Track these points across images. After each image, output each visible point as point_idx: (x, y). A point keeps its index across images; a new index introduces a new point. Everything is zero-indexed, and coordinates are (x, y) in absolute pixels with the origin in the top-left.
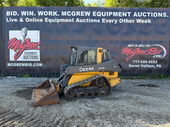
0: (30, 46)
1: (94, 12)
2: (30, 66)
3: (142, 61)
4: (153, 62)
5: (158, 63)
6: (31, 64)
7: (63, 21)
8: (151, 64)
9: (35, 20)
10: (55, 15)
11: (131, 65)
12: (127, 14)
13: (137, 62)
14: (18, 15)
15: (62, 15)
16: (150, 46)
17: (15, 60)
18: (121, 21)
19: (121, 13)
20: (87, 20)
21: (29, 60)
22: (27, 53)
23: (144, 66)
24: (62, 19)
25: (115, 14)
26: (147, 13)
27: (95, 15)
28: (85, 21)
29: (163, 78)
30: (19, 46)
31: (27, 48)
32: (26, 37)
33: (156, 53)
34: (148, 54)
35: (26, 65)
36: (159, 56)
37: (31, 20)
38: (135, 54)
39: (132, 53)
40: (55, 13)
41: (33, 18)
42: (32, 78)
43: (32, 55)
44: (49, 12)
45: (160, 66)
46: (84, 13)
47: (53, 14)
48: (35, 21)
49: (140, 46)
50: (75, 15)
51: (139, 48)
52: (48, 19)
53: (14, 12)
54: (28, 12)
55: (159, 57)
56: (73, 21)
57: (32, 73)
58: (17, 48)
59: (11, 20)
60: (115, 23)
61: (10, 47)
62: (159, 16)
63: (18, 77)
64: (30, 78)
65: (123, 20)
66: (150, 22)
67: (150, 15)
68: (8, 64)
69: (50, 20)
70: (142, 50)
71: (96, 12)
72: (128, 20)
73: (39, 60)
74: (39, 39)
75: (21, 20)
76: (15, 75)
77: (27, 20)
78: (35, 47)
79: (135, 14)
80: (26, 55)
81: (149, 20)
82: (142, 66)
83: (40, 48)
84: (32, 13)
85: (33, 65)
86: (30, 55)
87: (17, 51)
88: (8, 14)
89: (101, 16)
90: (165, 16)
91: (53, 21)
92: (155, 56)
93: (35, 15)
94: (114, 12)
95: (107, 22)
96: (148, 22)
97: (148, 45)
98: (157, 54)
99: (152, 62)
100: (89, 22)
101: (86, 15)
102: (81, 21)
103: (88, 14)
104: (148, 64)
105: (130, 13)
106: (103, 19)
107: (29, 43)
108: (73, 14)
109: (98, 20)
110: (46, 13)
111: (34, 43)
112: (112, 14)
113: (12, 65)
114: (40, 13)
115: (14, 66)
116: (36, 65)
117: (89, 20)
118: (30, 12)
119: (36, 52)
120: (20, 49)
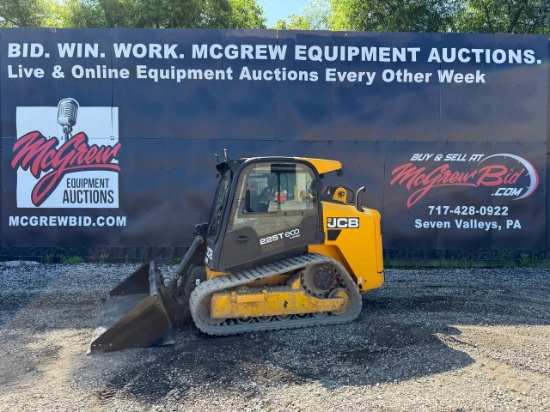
0: (87, 158)
1: (298, 48)
2: (85, 224)
3: (458, 207)
4: (495, 211)
5: (512, 215)
6: (89, 218)
7: (195, 77)
8: (487, 218)
9: (104, 71)
10: (170, 55)
11: (422, 223)
12: (409, 55)
13: (443, 210)
14: (47, 55)
15: (194, 56)
16: (482, 158)
17: (34, 206)
18: (389, 76)
19: (389, 49)
20: (277, 72)
21: (84, 205)
22: (76, 183)
23: (466, 225)
24: (194, 71)
25: (368, 54)
26: (473, 50)
27: (301, 55)
28: (268, 75)
29: (528, 266)
30: (49, 159)
31: (75, 163)
32: (71, 130)
33: (505, 182)
35: (73, 221)
36: (515, 192)
37: (90, 73)
38: (436, 183)
39: (425, 182)
40: (170, 51)
41: (98, 67)
42: (92, 266)
43: (93, 189)
44: (152, 46)
45: (518, 225)
46: (267, 50)
47: (162, 52)
48: (105, 76)
49: (450, 157)
50: (236, 56)
51: (447, 166)
52: (147, 70)
53: (33, 46)
54: (80, 46)
55: (514, 196)
56: (230, 78)
57: (90, 251)
58: (43, 166)
59: (24, 73)
60: (369, 84)
61: (19, 163)
62: (511, 61)
63: (44, 262)
64: (85, 265)
65: (395, 72)
66: (483, 81)
67: (483, 56)
68: (11, 218)
69: (153, 74)
70: (458, 173)
71: (305, 47)
72: (410, 75)
73: (116, 205)
74: (117, 136)
75: (58, 73)
76: (33, 254)
77: (78, 72)
78: (101, 162)
79: (434, 55)
80: (73, 189)
81: (478, 72)
82: (459, 226)
83: (119, 165)
84: (92, 50)
85: (94, 220)
86: (87, 187)
87: (43, 174)
88: (14, 53)
89: (321, 60)
90: (529, 60)
91: (162, 77)
92: (502, 192)
93: (103, 55)
94: (364, 46)
95: (342, 79)
96: (475, 80)
97: (477, 156)
98: (508, 186)
99: (490, 210)
100: (284, 79)
101: (273, 57)
102: (257, 75)
103: (279, 52)
104: (478, 217)
105: (418, 49)
106: (328, 70)
107: (82, 149)
108: (231, 52)
109: (311, 74)
110: (140, 51)
111: (99, 149)
112: (357, 53)
113: (25, 221)
114: (121, 50)
115: (31, 224)
116: (105, 221)
117: (284, 73)
118: (88, 46)
119: (107, 180)
120: (52, 170)
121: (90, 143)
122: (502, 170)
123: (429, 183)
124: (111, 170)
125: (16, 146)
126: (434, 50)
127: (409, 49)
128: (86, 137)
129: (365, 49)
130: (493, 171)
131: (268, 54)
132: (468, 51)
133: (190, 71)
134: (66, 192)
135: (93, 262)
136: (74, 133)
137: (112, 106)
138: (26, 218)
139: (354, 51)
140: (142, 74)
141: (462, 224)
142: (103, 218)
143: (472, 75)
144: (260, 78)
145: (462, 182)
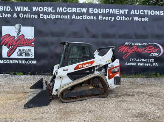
0: (24, 43)
1: (90, 9)
2: (24, 63)
3: (139, 59)
4: (150, 60)
5: (155, 62)
6: (25, 61)
7: (58, 18)
8: (147, 62)
9: (30, 15)
10: (50, 11)
11: (128, 64)
12: (125, 12)
13: (134, 60)
14: (12, 10)
15: (58, 11)
16: (147, 44)
17: (8, 57)
18: (118, 18)
19: (118, 10)
20: (84, 16)
21: (23, 57)
23: (141, 65)
24: (58, 16)
27: (91, 11)
28: (81, 17)
29: (159, 77)
31: (21, 44)
32: (19, 34)
33: (153, 51)
34: (145, 52)
35: (20, 62)
36: (156, 54)
37: (25, 16)
38: (132, 52)
39: (129, 51)
40: (50, 9)
41: (28, 14)
43: (26, 52)
44: (44, 8)
45: (157, 64)
46: (81, 9)
47: (48, 10)
48: (30, 17)
49: (137, 44)
50: (71, 11)
51: (136, 46)
52: (43, 15)
53: (7, 7)
54: (22, 7)
55: (156, 56)
56: (69, 18)
57: (25, 71)
59: (4, 15)
60: (112, 21)
61: (3, 44)
62: (156, 14)
63: (11, 74)
64: (24, 75)
65: (120, 17)
66: (147, 20)
67: (147, 12)
68: (1, 61)
69: (45, 16)
70: (139, 48)
71: (92, 9)
72: (125, 18)
74: (34, 36)
75: (15, 16)
76: (8, 72)
77: (21, 16)
78: (29, 44)
79: (132, 12)
80: (20, 52)
82: (139, 65)
83: (34, 45)
84: (26, 9)
85: (26, 62)
87: (10, 47)
88: (1, 9)
89: (97, 13)
90: (162, 14)
91: (48, 18)
92: (152, 54)
93: (29, 10)
95: (104, 19)
96: (145, 20)
97: (145, 43)
98: (154, 53)
99: (148, 60)
100: (86, 18)
101: (83, 12)
103: (84, 10)
104: (145, 62)
105: (128, 10)
106: (100, 16)
107: (23, 40)
108: (69, 10)
109: (94, 17)
110: (41, 9)
111: (28, 40)
112: (109, 11)
113: (5, 62)
114: (35, 9)
115: (7, 63)
116: (30, 62)
117: (86, 17)
118: (24, 8)
119: (30, 49)
120: (13, 46)
121: (25, 38)
122: (152, 48)
123: (130, 51)
124: (32, 46)
125: (2, 39)
126: (133, 11)
127: (125, 10)
128: (24, 36)
129: (111, 10)
130: (150, 48)
131: (81, 11)
132: (143, 11)
133: (56, 16)
134: (18, 53)
135: (26, 74)
137: (32, 26)
138: (5, 61)
139: (108, 10)
140: (42, 17)
141: (140, 64)
142: (29, 61)
143: (144, 18)
144: (78, 18)
145: (140, 51)
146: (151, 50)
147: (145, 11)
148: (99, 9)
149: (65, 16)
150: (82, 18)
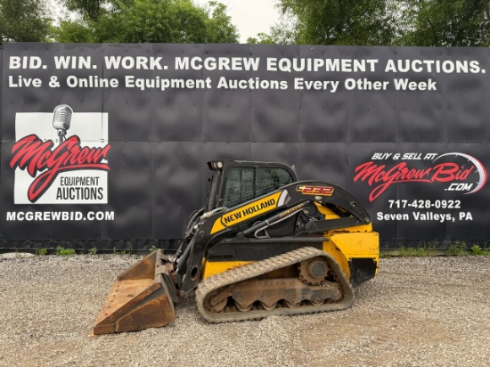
0: (79, 159)
1: (269, 60)
2: (77, 219)
3: (415, 201)
4: (448, 204)
5: (464, 208)
6: (80, 213)
7: (178, 86)
8: (442, 211)
9: (96, 81)
10: (155, 67)
11: (383, 215)
12: (368, 66)
13: (402, 204)
14: (45, 67)
15: (177, 68)
16: (436, 157)
18: (351, 84)
19: (350, 61)
20: (251, 81)
21: (75, 201)
22: (67, 181)
23: (423, 217)
24: (178, 81)
25: (332, 65)
27: (272, 66)
28: (243, 84)
29: (480, 254)
30: (45, 160)
31: (68, 164)
32: (65, 133)
33: (457, 178)
34: (433, 179)
35: (65, 216)
36: (466, 187)
37: (83, 82)
38: (395, 180)
39: (385, 178)
40: (155, 63)
41: (91, 77)
42: (82, 257)
43: (84, 187)
44: (139, 58)
45: (469, 216)
46: (242, 62)
47: (148, 64)
48: (96, 85)
49: (407, 156)
50: (214, 67)
52: (135, 80)
53: (32, 59)
54: (74, 58)
55: (466, 191)
56: (209, 86)
57: (80, 243)
59: (23, 82)
60: (333, 91)
61: (17, 164)
62: (458, 71)
63: (38, 254)
64: (76, 256)
65: (356, 81)
67: (434, 66)
68: (9, 214)
69: (140, 83)
70: (414, 170)
71: (275, 59)
72: (370, 83)
74: (107, 139)
75: (54, 82)
76: (28, 247)
77: (72, 81)
78: (92, 162)
79: (390, 66)
80: (66, 187)
82: (416, 218)
83: (108, 165)
84: (85, 62)
85: (85, 215)
87: (39, 173)
88: (15, 65)
89: (290, 71)
90: (475, 69)
91: (148, 86)
92: (455, 187)
93: (95, 67)
94: (328, 58)
95: (309, 87)
96: (427, 87)
97: (431, 155)
98: (459, 182)
99: (444, 204)
100: (257, 87)
101: (247, 68)
102: (233, 84)
103: (252, 64)
104: (433, 210)
105: (376, 61)
108: (210, 64)
109: (282, 83)
110: (128, 63)
111: (90, 150)
112: (322, 64)
113: (21, 216)
114: (112, 62)
115: (28, 219)
116: (94, 216)
117: (257, 83)
118: (82, 59)
119: (97, 178)
120: (47, 169)
121: (83, 145)
122: (453, 167)
123: (389, 178)
124: (101, 169)
125: (14, 149)
126: (391, 62)
127: (368, 61)
128: (79, 139)
129: (329, 61)
130: (446, 168)
131: (243, 66)
132: (420, 62)
133: (173, 81)
134: (59, 189)
135: (83, 253)
136: (67, 136)
137: (103, 112)
138: (23, 213)
140: (130, 83)
141: (420, 217)
142: (93, 213)
143: (424, 83)
144: (235, 86)
145: (419, 178)
146: (449, 175)
147: (425, 62)
148: (295, 60)
149: (198, 82)
150: (245, 87)
